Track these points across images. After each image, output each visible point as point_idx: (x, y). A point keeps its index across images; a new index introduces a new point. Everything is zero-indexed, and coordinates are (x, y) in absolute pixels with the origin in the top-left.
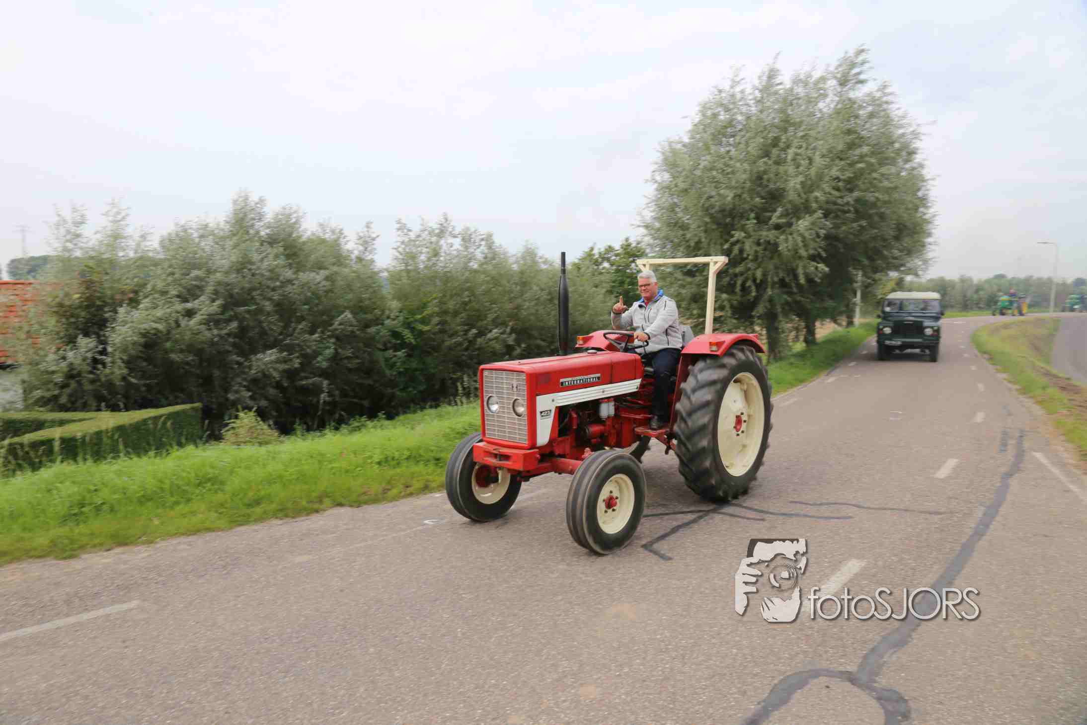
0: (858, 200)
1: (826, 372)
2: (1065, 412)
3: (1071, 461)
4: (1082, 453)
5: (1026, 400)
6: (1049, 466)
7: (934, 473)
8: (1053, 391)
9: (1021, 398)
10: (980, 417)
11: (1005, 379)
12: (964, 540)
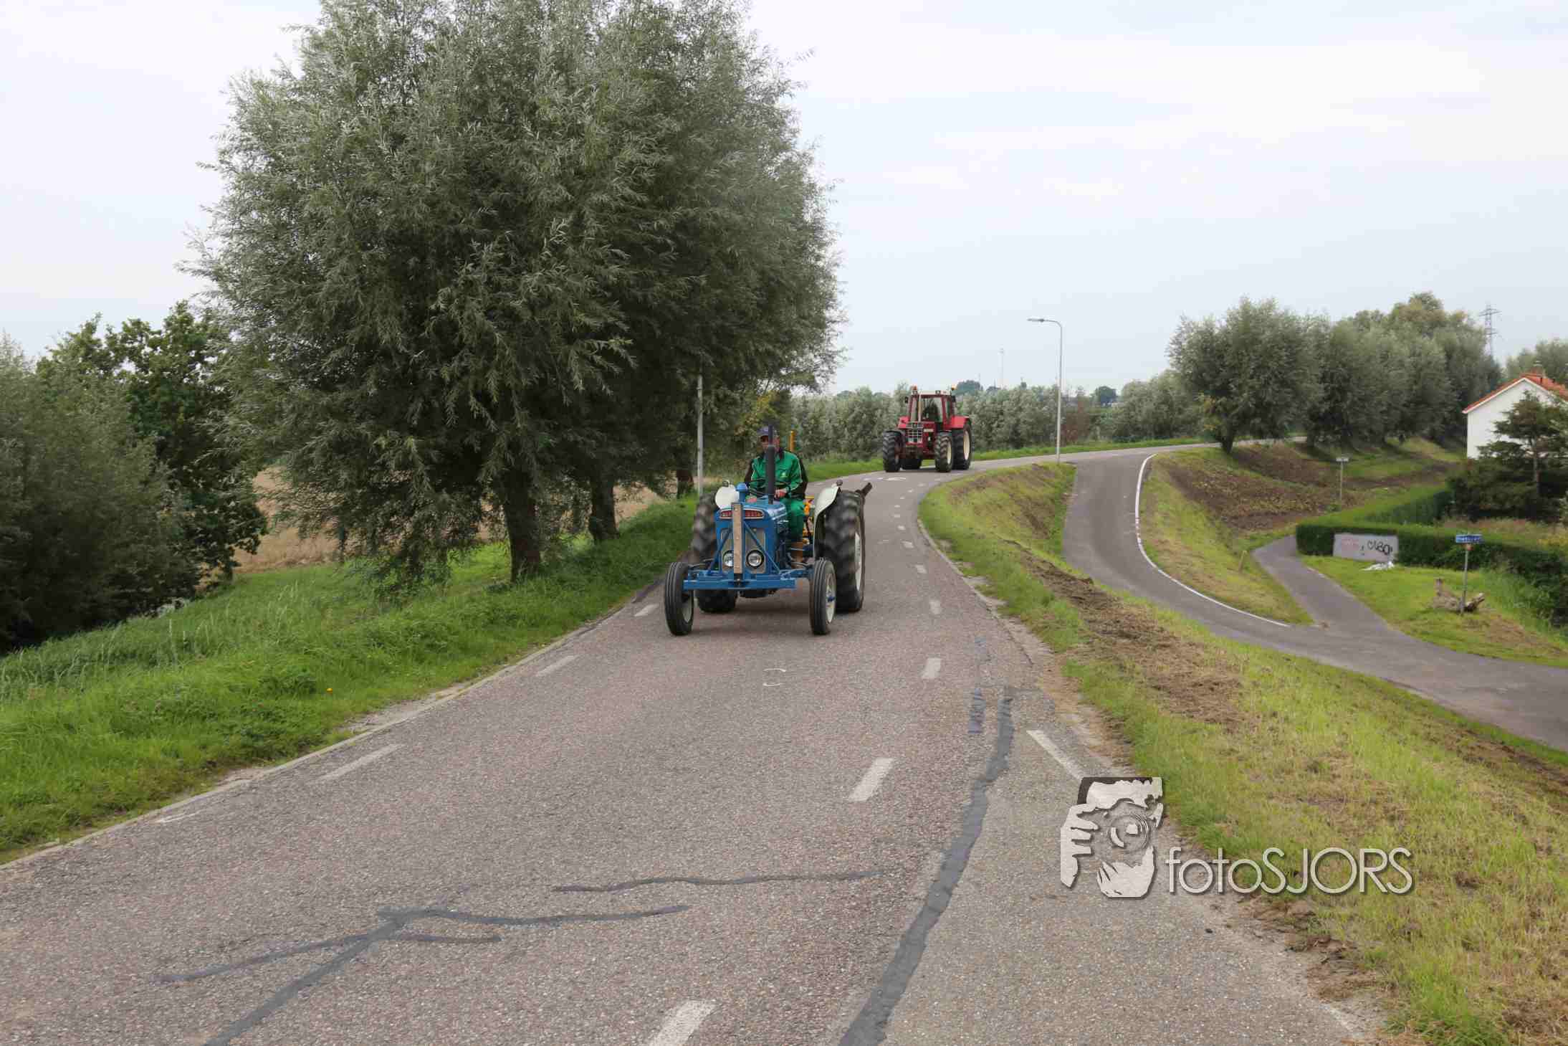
0: (682, 226)
1: (636, 594)
2: (1082, 646)
3: (1094, 742)
4: (1113, 724)
5: (1017, 627)
6: (1057, 758)
7: (848, 794)
8: (1062, 606)
9: (1009, 624)
10: (932, 668)
11: (977, 588)
12: (907, 927)
